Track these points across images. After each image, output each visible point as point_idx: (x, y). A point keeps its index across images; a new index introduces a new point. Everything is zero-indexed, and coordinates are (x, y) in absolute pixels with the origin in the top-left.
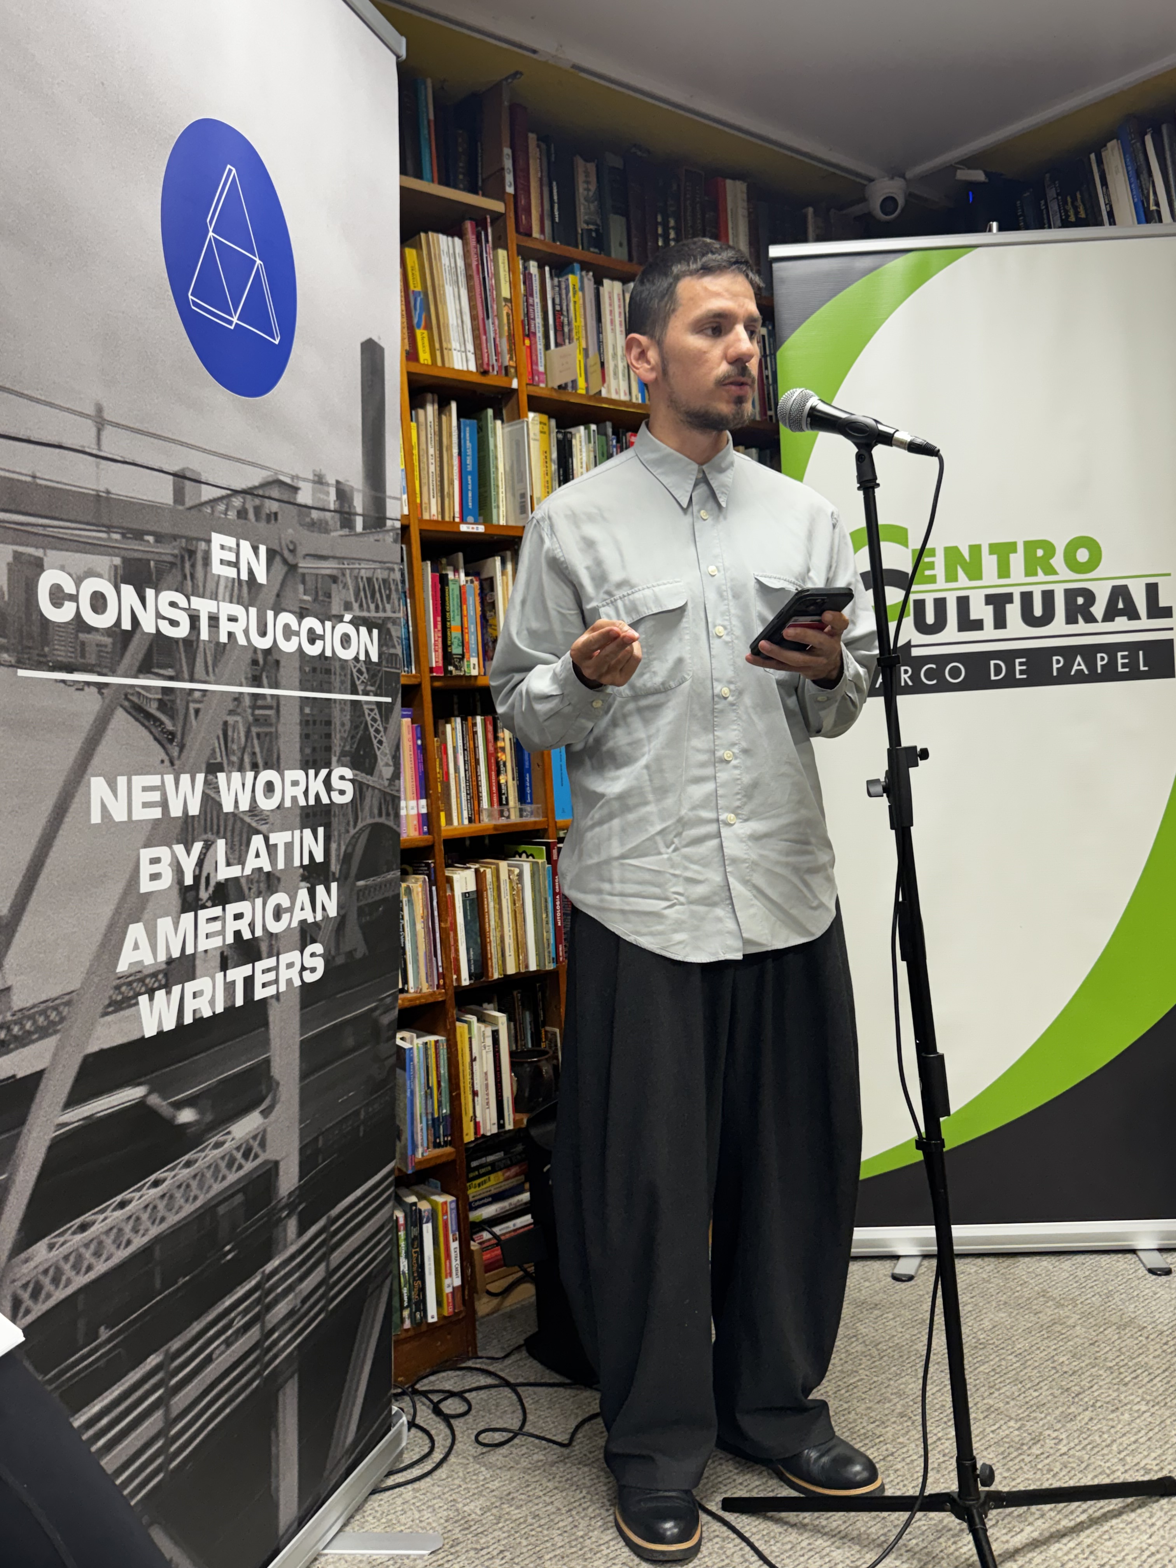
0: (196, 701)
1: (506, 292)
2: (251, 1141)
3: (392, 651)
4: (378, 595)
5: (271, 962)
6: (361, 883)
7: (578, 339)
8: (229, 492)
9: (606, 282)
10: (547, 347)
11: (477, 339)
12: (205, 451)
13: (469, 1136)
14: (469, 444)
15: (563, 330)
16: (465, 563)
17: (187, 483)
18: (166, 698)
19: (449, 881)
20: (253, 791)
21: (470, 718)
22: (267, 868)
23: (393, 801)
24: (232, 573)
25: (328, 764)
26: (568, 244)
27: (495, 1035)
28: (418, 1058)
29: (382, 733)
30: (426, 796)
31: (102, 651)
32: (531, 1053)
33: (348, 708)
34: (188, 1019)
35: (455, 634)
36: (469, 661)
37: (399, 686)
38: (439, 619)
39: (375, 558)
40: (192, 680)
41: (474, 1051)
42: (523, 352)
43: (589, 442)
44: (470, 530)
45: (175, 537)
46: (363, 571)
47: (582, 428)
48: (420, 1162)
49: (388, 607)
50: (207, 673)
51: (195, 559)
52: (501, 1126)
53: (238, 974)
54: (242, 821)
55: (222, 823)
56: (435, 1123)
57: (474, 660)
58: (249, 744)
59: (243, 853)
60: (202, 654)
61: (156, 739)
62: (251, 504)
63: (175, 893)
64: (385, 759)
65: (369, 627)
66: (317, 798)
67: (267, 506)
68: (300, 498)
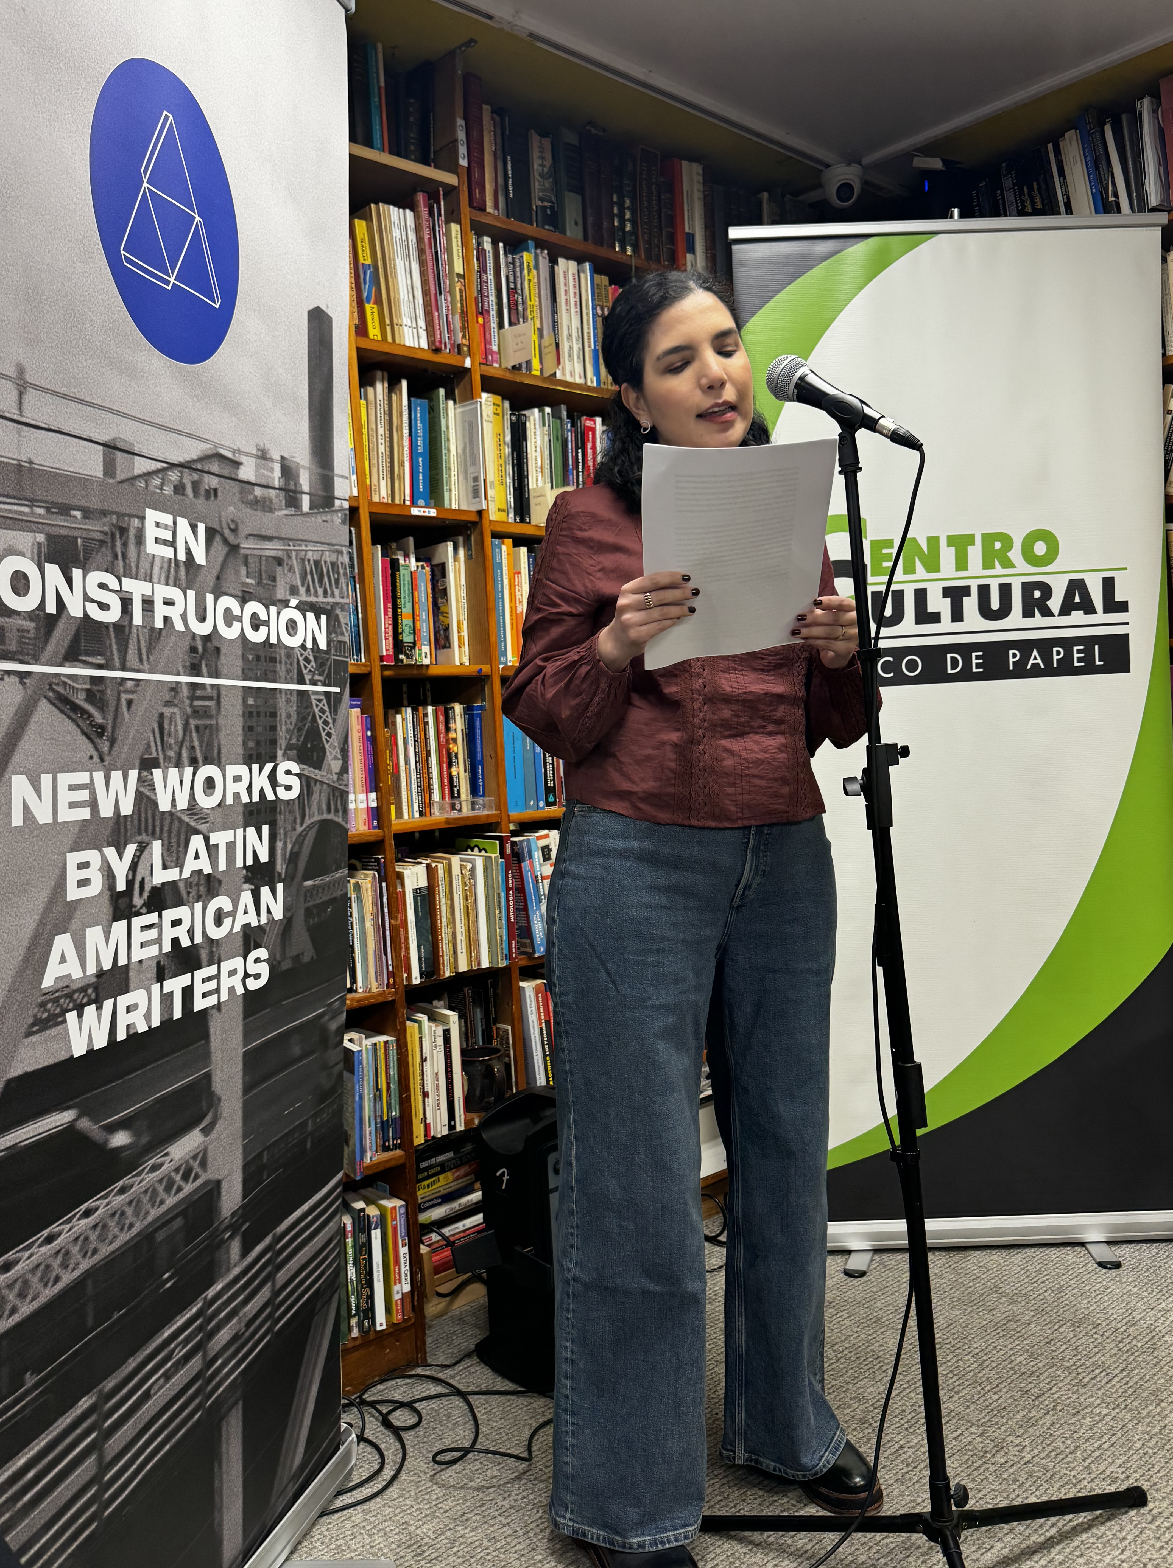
0: (127, 692)
1: (459, 268)
2: (191, 1161)
3: (340, 638)
4: (326, 579)
5: (212, 970)
6: (309, 883)
7: (533, 318)
8: (165, 465)
9: (561, 261)
10: (501, 325)
11: (428, 314)
12: (138, 420)
13: (419, 1139)
14: (419, 425)
15: (517, 309)
16: (416, 548)
17: (118, 454)
18: (95, 688)
19: (400, 877)
20: (192, 788)
21: (421, 708)
22: (208, 870)
23: (342, 797)
24: (168, 552)
25: (273, 758)
26: (523, 221)
27: (447, 1034)
28: (366, 1060)
29: (331, 725)
30: (376, 789)
31: (24, 637)
32: (483, 1051)
33: (294, 698)
34: (121, 1036)
35: (406, 622)
36: (420, 649)
37: (347, 675)
38: (390, 605)
39: (323, 540)
40: (123, 668)
41: (424, 1051)
42: (476, 330)
43: (544, 425)
44: (422, 514)
45: (104, 513)
46: (310, 554)
47: (536, 410)
48: (369, 1167)
49: (337, 592)
50: (141, 660)
51: (128, 538)
52: (452, 1127)
53: (176, 985)
54: (180, 820)
55: (158, 823)
56: (383, 1126)
57: (426, 649)
58: (187, 738)
59: (181, 856)
60: (135, 640)
61: (84, 733)
62: (188, 479)
63: (106, 900)
64: (334, 753)
65: (317, 613)
66: (262, 794)
67: (206, 481)
68: (243, 473)
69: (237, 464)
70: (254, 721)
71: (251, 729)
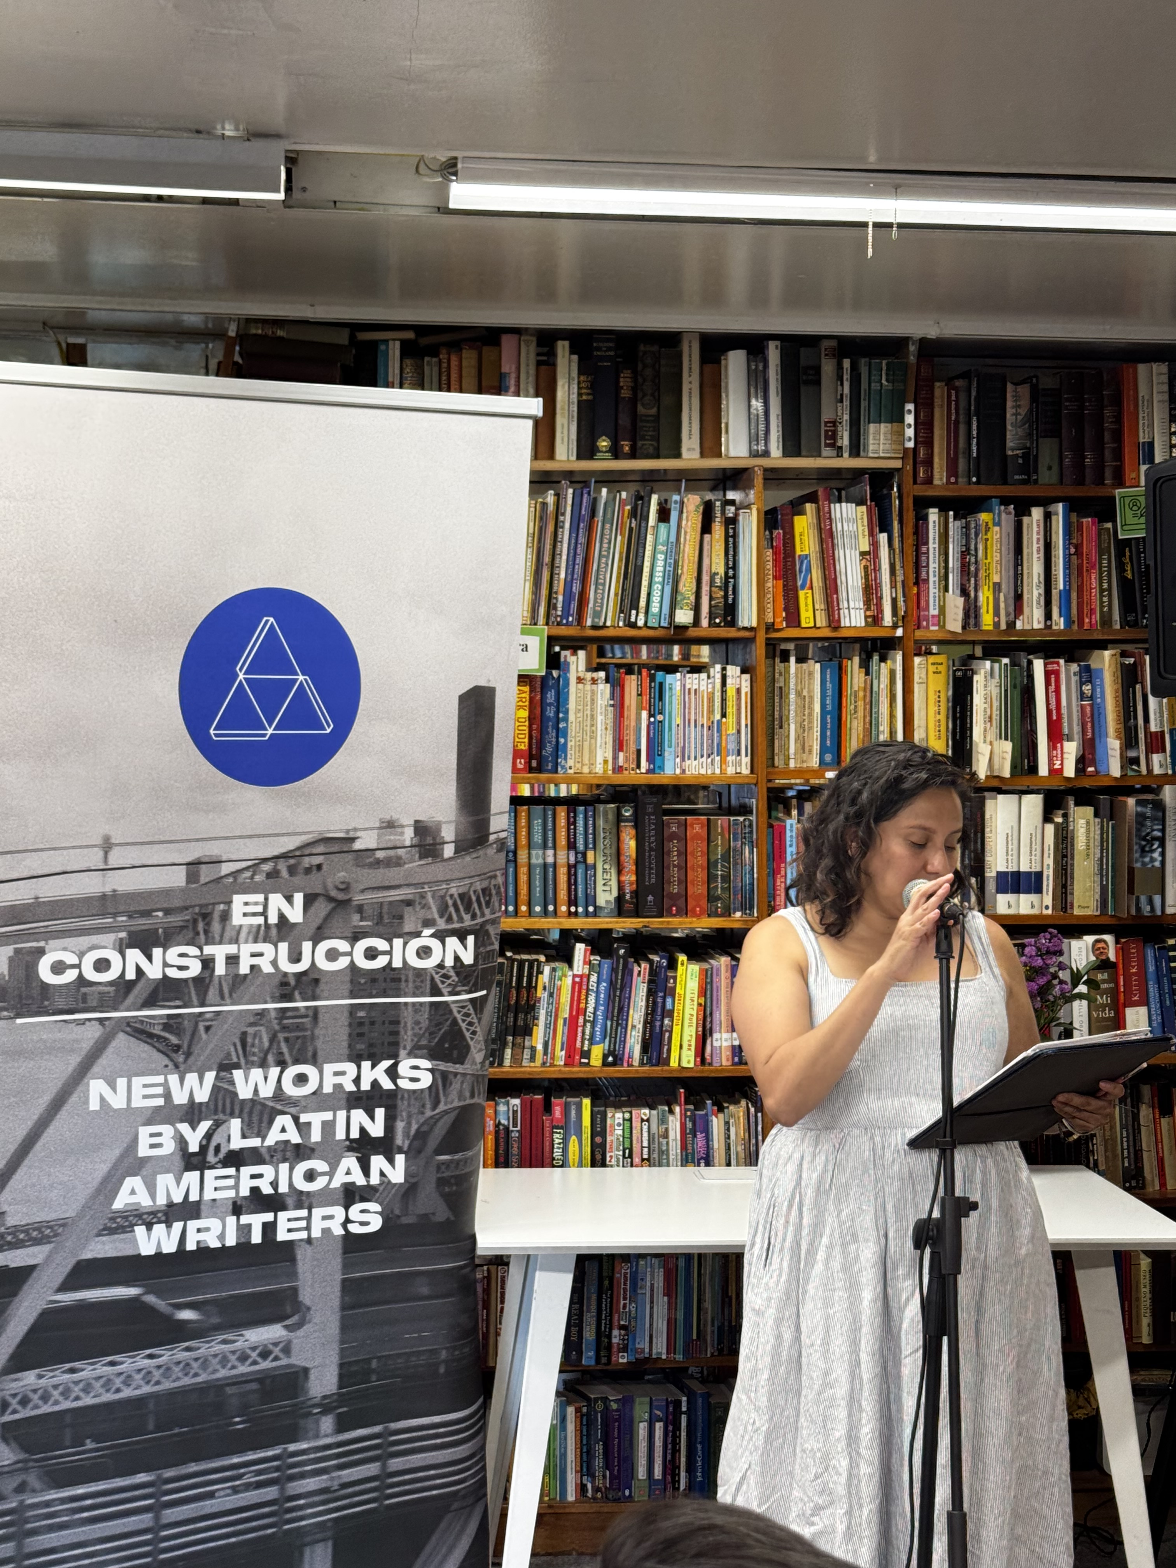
0: (207, 1021)
2: (270, 1346)
5: (304, 1213)
8: (256, 862)
12: (229, 838)
17: (203, 866)
18: (172, 1022)
20: (279, 1082)
22: (296, 1141)
23: (483, 1081)
24: (260, 920)
25: (392, 1057)
29: (477, 1024)
31: (104, 996)
33: (426, 1009)
34: (191, 1246)
39: (472, 874)
40: (202, 1005)
46: (453, 890)
49: (487, 911)
50: (222, 997)
51: (211, 919)
53: (256, 1221)
54: (264, 1105)
55: (237, 1107)
58: (275, 1046)
59: (264, 1131)
60: (217, 986)
61: (159, 1050)
62: (284, 865)
63: (176, 1158)
64: (479, 1046)
65: (461, 937)
66: (375, 1084)
67: (307, 862)
68: (358, 845)
69: (353, 840)
70: (365, 1029)
71: (361, 1035)
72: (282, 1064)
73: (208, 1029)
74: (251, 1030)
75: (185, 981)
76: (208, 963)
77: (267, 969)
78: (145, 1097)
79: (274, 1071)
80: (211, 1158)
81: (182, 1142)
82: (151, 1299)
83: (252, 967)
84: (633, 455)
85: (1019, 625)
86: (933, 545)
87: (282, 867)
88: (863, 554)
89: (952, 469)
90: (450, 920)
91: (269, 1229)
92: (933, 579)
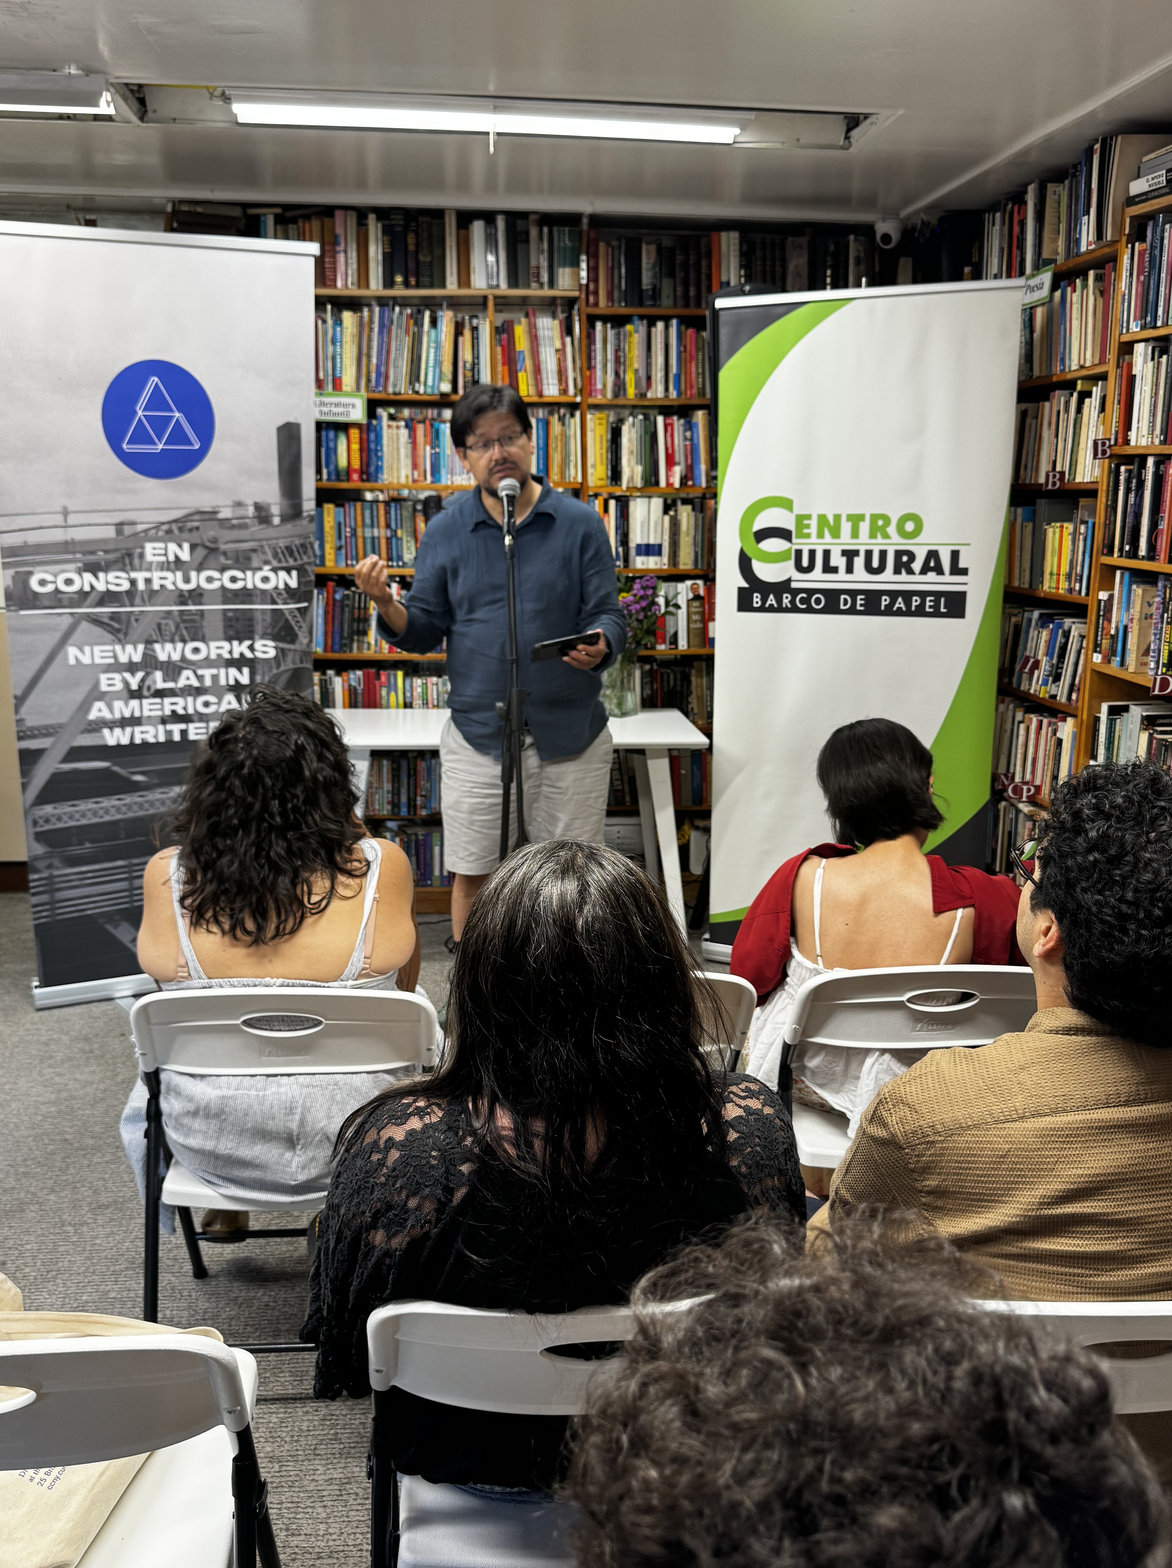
0: (136, 615)
5: (202, 725)
8: (157, 524)
12: (140, 509)
17: (126, 526)
18: (115, 615)
20: (183, 651)
22: (196, 685)
24: (161, 559)
25: (252, 638)
29: (302, 622)
31: (72, 600)
33: (269, 612)
34: (137, 742)
40: (133, 607)
45: (117, 550)
50: (144, 603)
51: (134, 556)
53: (175, 727)
54: (175, 664)
55: (159, 665)
58: (178, 631)
60: (141, 595)
63: (124, 692)
65: (288, 570)
66: (242, 654)
67: (190, 525)
68: (221, 516)
69: (216, 513)
70: (233, 623)
71: (231, 626)
72: (184, 641)
73: (137, 620)
74: (163, 622)
75: (120, 593)
76: (133, 582)
77: (171, 587)
78: (102, 657)
79: (180, 645)
80: (145, 693)
81: (127, 684)
82: (116, 769)
83: (162, 586)
84: (418, 286)
85: (649, 395)
86: (599, 345)
87: (174, 527)
88: (557, 351)
89: (610, 297)
90: (280, 561)
91: (184, 733)
92: (599, 366)
